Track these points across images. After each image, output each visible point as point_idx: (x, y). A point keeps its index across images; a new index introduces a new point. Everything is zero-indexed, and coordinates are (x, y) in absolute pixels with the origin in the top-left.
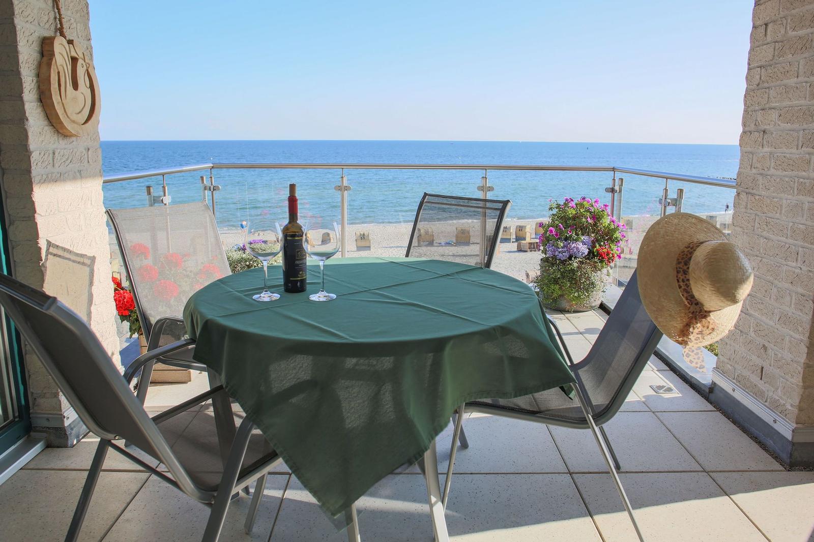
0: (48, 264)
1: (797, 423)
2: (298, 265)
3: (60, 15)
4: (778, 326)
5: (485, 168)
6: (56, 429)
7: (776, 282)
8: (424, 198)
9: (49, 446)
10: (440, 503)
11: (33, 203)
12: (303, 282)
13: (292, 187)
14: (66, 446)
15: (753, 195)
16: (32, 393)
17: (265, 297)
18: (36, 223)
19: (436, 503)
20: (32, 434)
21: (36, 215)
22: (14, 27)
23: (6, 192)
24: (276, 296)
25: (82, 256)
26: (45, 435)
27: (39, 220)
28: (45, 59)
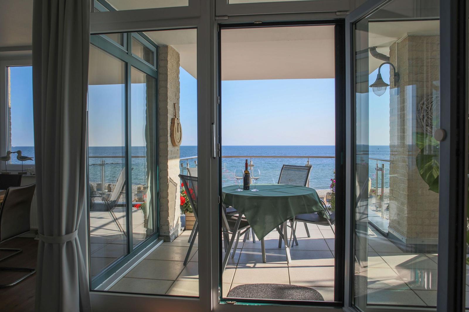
0: (169, 184)
1: (407, 237)
2: (248, 182)
3: (175, 111)
4: (401, 206)
5: (308, 157)
6: (167, 236)
7: (400, 192)
8: (283, 166)
9: (164, 241)
10: (288, 248)
11: (168, 165)
12: (249, 187)
13: (247, 160)
14: (170, 242)
15: (394, 164)
16: (161, 224)
17: (239, 190)
18: (168, 171)
19: (287, 247)
20: (160, 237)
21: (168, 169)
22: (167, 117)
23: (160, 162)
24: (242, 190)
25: (175, 183)
26: (163, 238)
27: (169, 170)
28: (172, 124)
